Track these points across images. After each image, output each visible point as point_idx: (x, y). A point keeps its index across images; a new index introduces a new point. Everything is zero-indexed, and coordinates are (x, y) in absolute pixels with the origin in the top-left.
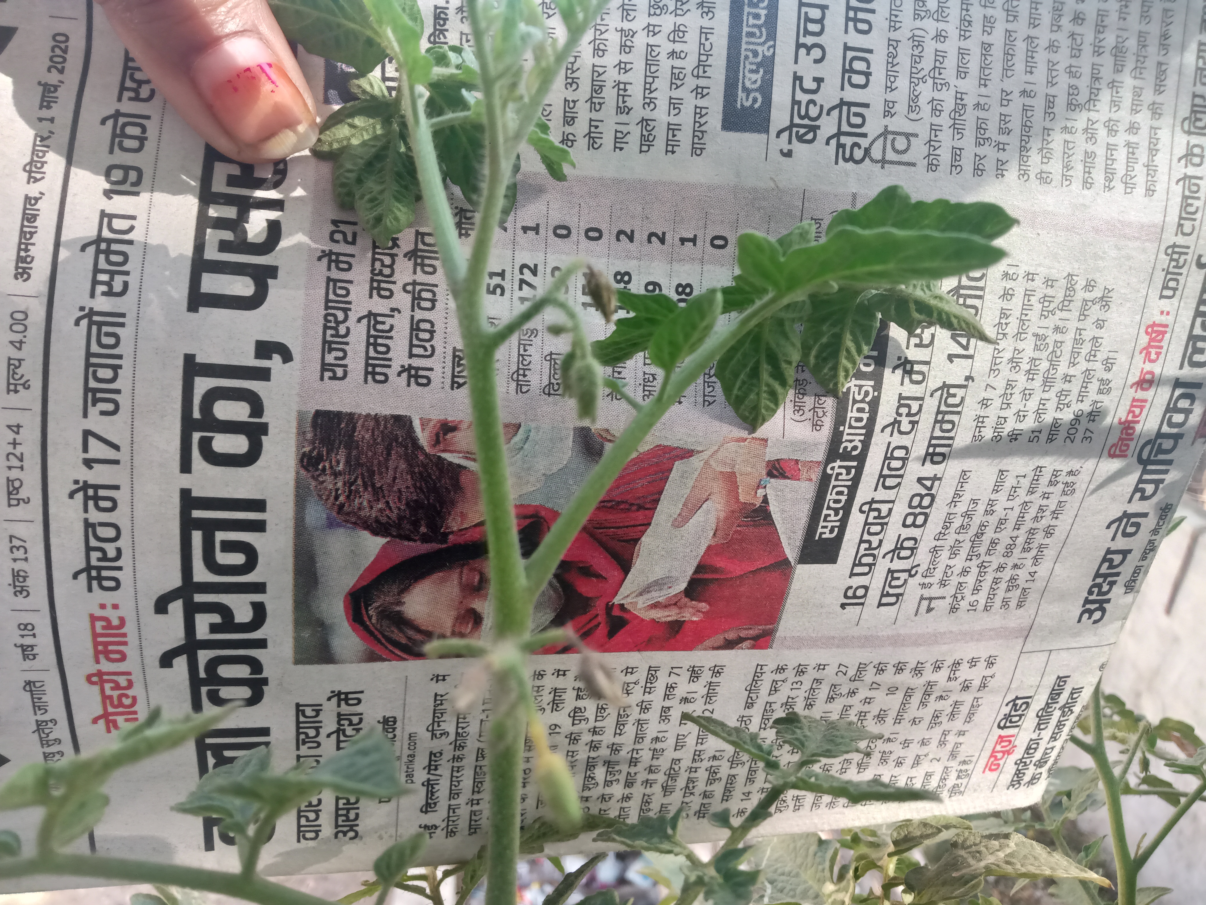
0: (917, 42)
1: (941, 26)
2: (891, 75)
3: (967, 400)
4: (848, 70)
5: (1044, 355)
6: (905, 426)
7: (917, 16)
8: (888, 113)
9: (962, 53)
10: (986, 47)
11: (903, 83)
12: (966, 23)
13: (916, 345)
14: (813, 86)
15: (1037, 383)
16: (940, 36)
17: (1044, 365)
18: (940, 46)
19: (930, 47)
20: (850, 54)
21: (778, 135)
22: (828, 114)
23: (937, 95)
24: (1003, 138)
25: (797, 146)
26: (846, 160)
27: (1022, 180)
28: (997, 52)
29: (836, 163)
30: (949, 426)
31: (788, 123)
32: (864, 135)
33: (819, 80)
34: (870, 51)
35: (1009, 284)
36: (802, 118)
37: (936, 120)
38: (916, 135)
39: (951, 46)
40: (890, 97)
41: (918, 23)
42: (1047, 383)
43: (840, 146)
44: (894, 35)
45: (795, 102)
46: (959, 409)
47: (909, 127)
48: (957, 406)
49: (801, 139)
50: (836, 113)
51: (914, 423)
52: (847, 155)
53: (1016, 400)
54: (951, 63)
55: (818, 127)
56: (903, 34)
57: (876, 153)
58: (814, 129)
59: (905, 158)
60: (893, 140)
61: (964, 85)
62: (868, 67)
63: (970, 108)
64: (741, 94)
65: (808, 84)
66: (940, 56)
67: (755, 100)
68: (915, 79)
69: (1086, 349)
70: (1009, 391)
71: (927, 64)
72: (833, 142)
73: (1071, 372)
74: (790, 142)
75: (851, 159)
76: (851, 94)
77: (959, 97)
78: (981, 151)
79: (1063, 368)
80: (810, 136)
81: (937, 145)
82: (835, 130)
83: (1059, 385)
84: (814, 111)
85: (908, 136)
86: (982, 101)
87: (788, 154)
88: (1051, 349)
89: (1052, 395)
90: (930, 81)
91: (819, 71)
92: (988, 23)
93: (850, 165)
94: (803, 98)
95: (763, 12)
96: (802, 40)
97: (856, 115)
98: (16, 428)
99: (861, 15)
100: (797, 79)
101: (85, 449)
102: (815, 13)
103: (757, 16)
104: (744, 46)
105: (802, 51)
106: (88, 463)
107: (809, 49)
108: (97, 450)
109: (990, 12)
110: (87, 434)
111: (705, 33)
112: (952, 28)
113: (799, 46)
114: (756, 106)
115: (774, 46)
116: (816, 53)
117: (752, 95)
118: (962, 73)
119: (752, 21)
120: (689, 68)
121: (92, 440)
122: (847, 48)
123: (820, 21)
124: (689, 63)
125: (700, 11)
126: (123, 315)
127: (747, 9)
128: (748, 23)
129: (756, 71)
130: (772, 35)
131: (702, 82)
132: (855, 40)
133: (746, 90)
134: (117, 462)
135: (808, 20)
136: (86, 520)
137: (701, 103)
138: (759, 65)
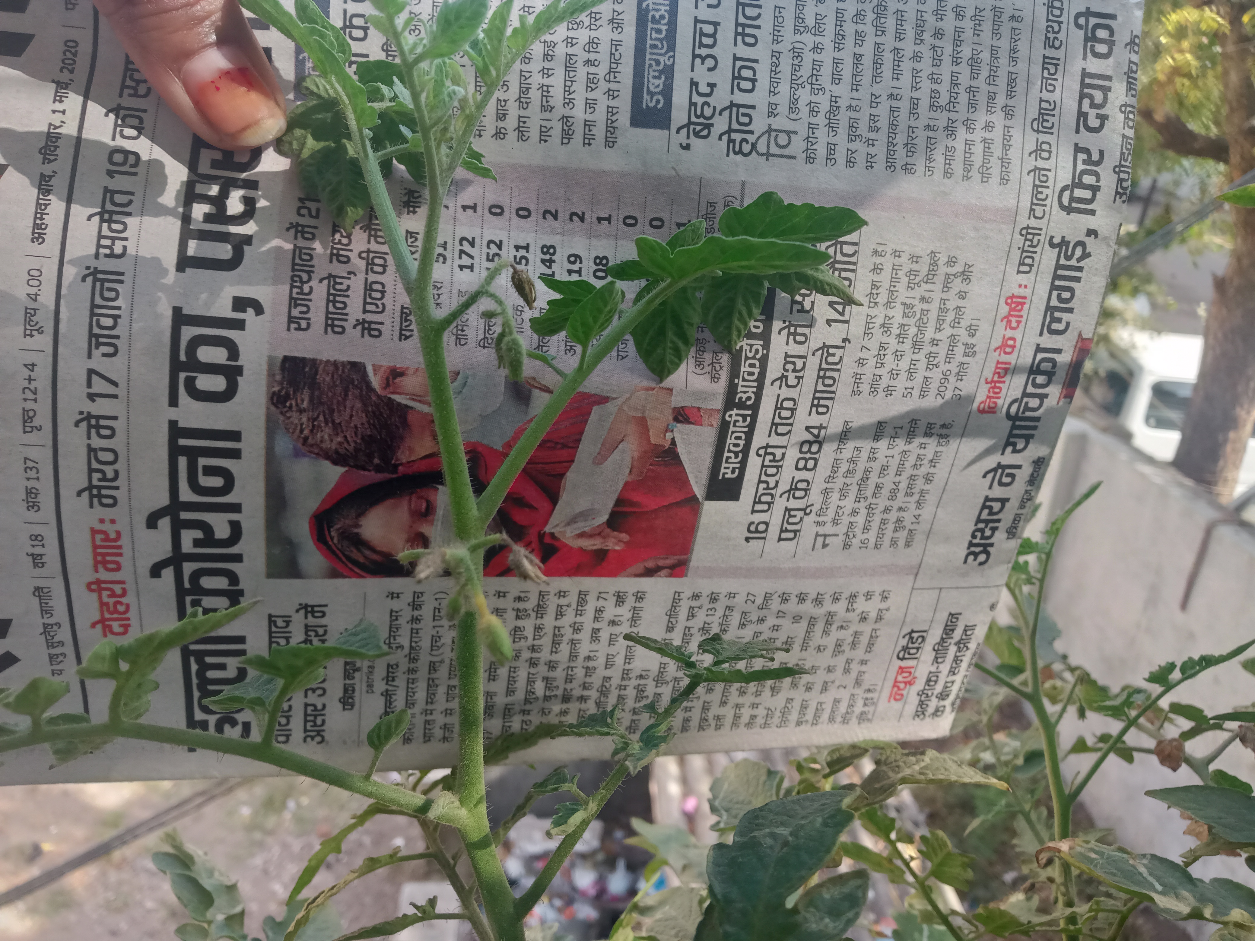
0: (797, 54)
1: (818, 39)
2: (774, 82)
3: (845, 359)
4: (737, 78)
5: (912, 321)
6: (792, 381)
7: (796, 31)
8: (772, 114)
9: (837, 62)
10: (858, 58)
11: (784, 88)
12: (839, 37)
13: (798, 311)
14: (707, 90)
15: (907, 346)
16: (817, 48)
17: (913, 330)
18: (817, 57)
19: (808, 57)
20: (739, 64)
21: (678, 131)
22: (720, 114)
23: (814, 99)
24: (872, 135)
25: (693, 141)
26: (736, 153)
27: (889, 171)
28: (867, 62)
29: (728, 155)
30: (831, 382)
31: (686, 121)
32: (752, 132)
33: (712, 86)
34: (756, 61)
35: (879, 260)
36: (697, 117)
37: (813, 120)
38: (796, 133)
39: (827, 57)
40: (774, 100)
41: (798, 37)
42: (916, 345)
43: (731, 141)
44: (776, 48)
45: (692, 104)
46: (838, 367)
47: (789, 126)
48: (837, 364)
49: (697, 135)
50: (726, 113)
51: (799, 378)
52: (737, 149)
53: (889, 359)
54: (826, 71)
55: (712, 125)
56: (784, 47)
57: (762, 147)
58: (708, 126)
59: (786, 152)
60: (776, 137)
61: (837, 90)
62: (754, 75)
63: (843, 109)
64: (646, 97)
65: (703, 89)
66: (816, 65)
67: (658, 101)
68: (795, 85)
69: (950, 316)
70: (882, 352)
71: (805, 72)
72: (725, 138)
73: (938, 336)
74: (688, 137)
75: (740, 152)
76: (740, 98)
77: (834, 100)
78: (853, 146)
79: (930, 333)
80: (705, 133)
81: (814, 141)
82: (726, 128)
83: (927, 349)
84: (708, 112)
85: (788, 133)
86: (854, 103)
87: (687, 147)
88: (918, 316)
89: (921, 356)
90: (808, 87)
91: (712, 78)
92: (859, 37)
93: (739, 158)
94: (699, 100)
95: (664, 28)
96: (698, 51)
97: (744, 115)
98: (31, 367)
99: (748, 31)
100: (694, 84)
101: (89, 385)
102: (708, 29)
103: (659, 31)
104: (648, 56)
105: (698, 61)
106: (92, 397)
107: (703, 59)
108: (99, 386)
109: (860, 27)
110: (91, 372)
111: (615, 45)
112: (827, 41)
113: (695, 56)
114: (659, 106)
115: (674, 56)
116: (710, 63)
117: (655, 98)
118: (836, 79)
119: (654, 35)
120: (601, 76)
121: (94, 378)
122: (736, 58)
123: (713, 36)
124: (602, 70)
125: (611, 26)
126: (122, 274)
127: (650, 25)
128: (652, 37)
129: (659, 78)
130: (672, 47)
131: (613, 86)
132: (743, 51)
133: (649, 92)
134: (115, 396)
135: (702, 34)
136: (89, 446)
137: (612, 103)
138: (661, 72)
